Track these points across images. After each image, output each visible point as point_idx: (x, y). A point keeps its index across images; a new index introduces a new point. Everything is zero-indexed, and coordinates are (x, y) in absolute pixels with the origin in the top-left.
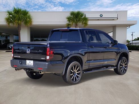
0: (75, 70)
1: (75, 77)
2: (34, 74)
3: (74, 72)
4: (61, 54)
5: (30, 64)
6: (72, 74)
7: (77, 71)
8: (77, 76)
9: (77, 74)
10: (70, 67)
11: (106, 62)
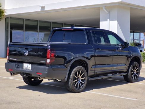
0: (79, 76)
1: (79, 83)
2: (32, 80)
3: (78, 78)
4: (64, 58)
5: (28, 68)
6: (76, 80)
7: (81, 78)
8: (81, 82)
9: (82, 80)
10: (73, 72)
11: (115, 67)
